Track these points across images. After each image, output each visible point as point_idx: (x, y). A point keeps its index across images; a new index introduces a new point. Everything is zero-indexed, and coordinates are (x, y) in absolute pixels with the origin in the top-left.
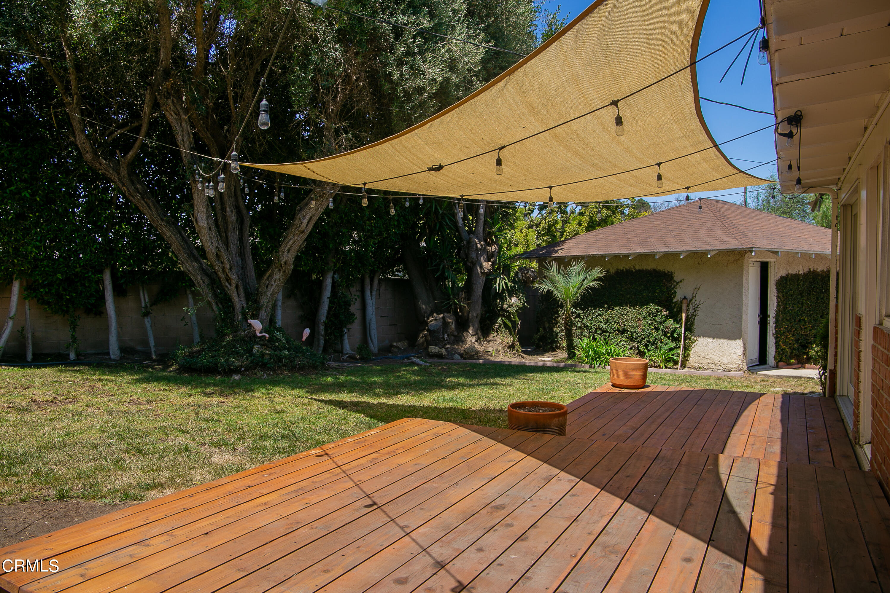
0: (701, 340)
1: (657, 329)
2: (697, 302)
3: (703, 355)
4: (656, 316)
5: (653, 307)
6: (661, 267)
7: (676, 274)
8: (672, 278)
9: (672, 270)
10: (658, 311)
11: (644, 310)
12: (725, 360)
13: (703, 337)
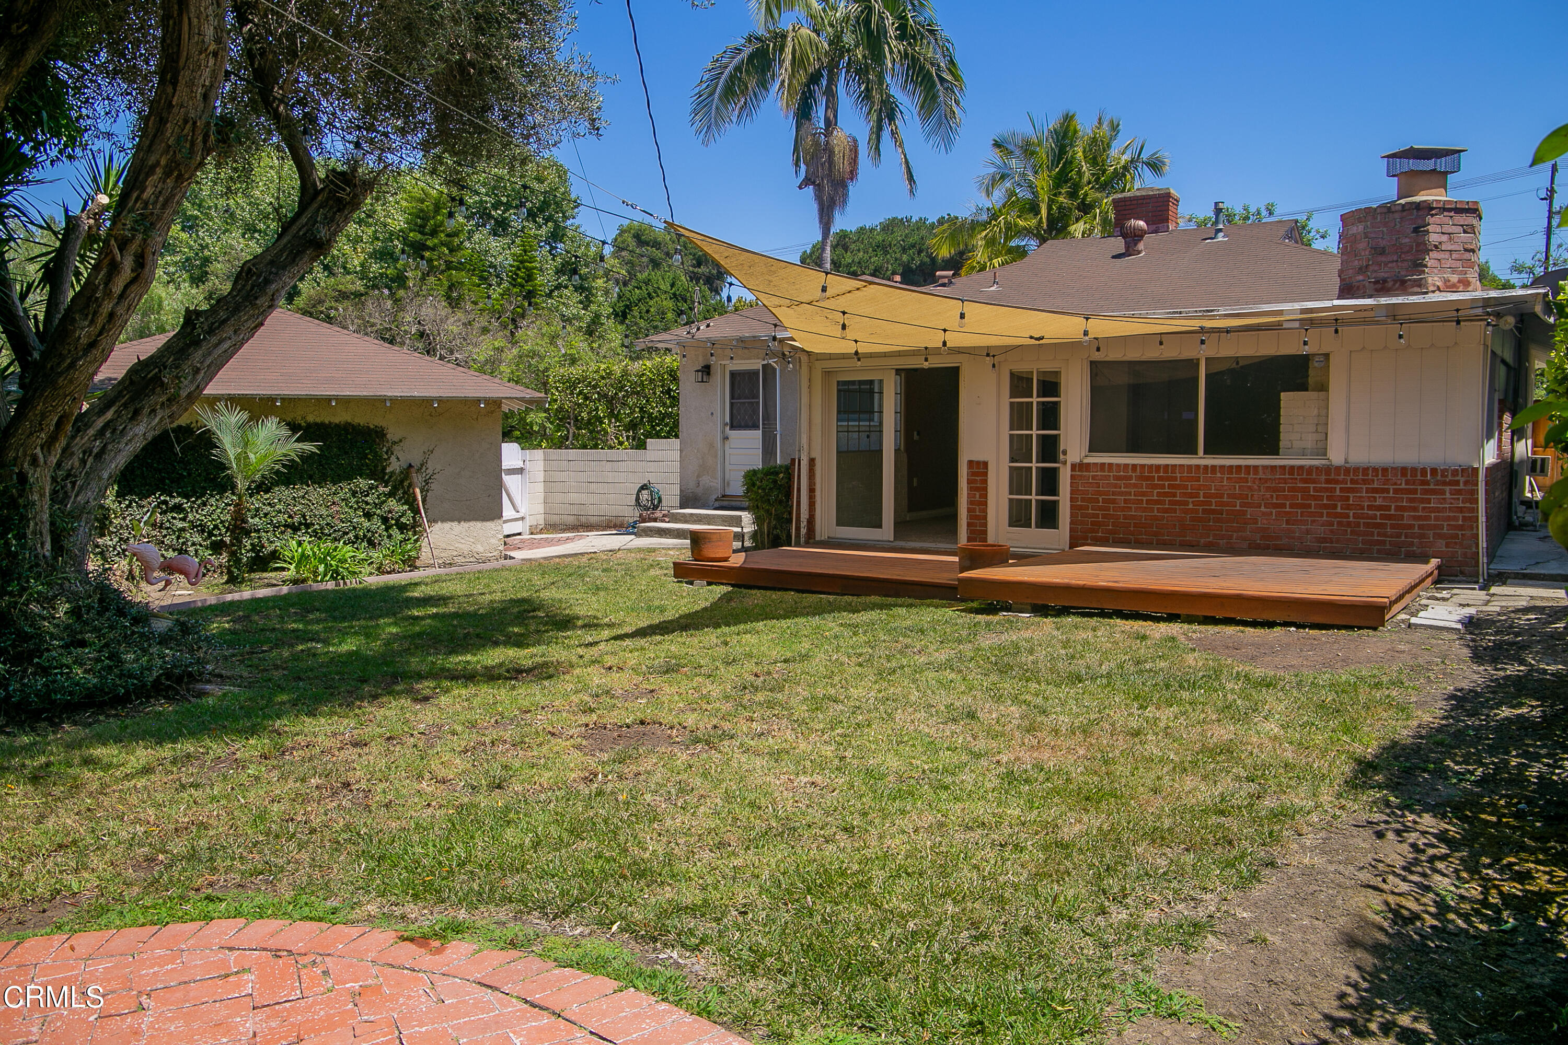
0: (438, 526)
1: (368, 516)
2: (430, 471)
3: (444, 546)
4: (367, 495)
5: (363, 483)
6: (361, 419)
7: (390, 431)
8: (385, 435)
9: (384, 424)
10: (371, 488)
11: (345, 488)
12: (480, 548)
13: (442, 521)
